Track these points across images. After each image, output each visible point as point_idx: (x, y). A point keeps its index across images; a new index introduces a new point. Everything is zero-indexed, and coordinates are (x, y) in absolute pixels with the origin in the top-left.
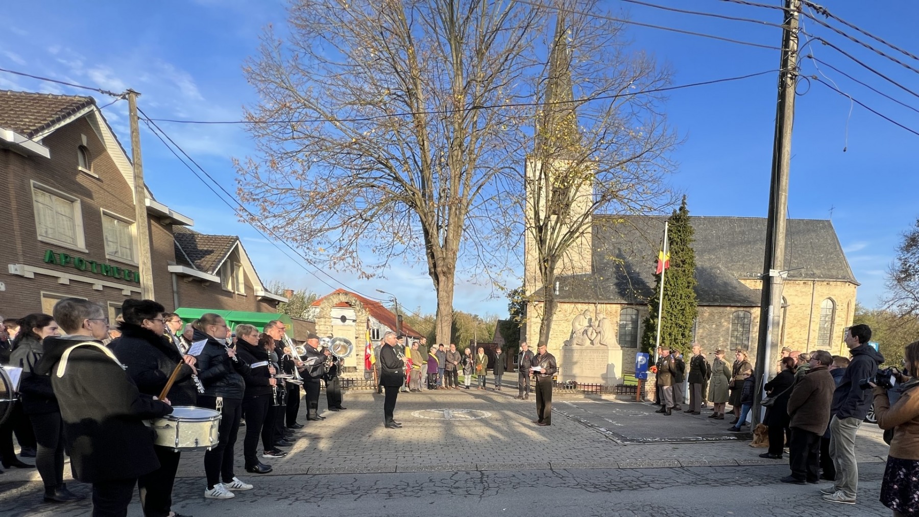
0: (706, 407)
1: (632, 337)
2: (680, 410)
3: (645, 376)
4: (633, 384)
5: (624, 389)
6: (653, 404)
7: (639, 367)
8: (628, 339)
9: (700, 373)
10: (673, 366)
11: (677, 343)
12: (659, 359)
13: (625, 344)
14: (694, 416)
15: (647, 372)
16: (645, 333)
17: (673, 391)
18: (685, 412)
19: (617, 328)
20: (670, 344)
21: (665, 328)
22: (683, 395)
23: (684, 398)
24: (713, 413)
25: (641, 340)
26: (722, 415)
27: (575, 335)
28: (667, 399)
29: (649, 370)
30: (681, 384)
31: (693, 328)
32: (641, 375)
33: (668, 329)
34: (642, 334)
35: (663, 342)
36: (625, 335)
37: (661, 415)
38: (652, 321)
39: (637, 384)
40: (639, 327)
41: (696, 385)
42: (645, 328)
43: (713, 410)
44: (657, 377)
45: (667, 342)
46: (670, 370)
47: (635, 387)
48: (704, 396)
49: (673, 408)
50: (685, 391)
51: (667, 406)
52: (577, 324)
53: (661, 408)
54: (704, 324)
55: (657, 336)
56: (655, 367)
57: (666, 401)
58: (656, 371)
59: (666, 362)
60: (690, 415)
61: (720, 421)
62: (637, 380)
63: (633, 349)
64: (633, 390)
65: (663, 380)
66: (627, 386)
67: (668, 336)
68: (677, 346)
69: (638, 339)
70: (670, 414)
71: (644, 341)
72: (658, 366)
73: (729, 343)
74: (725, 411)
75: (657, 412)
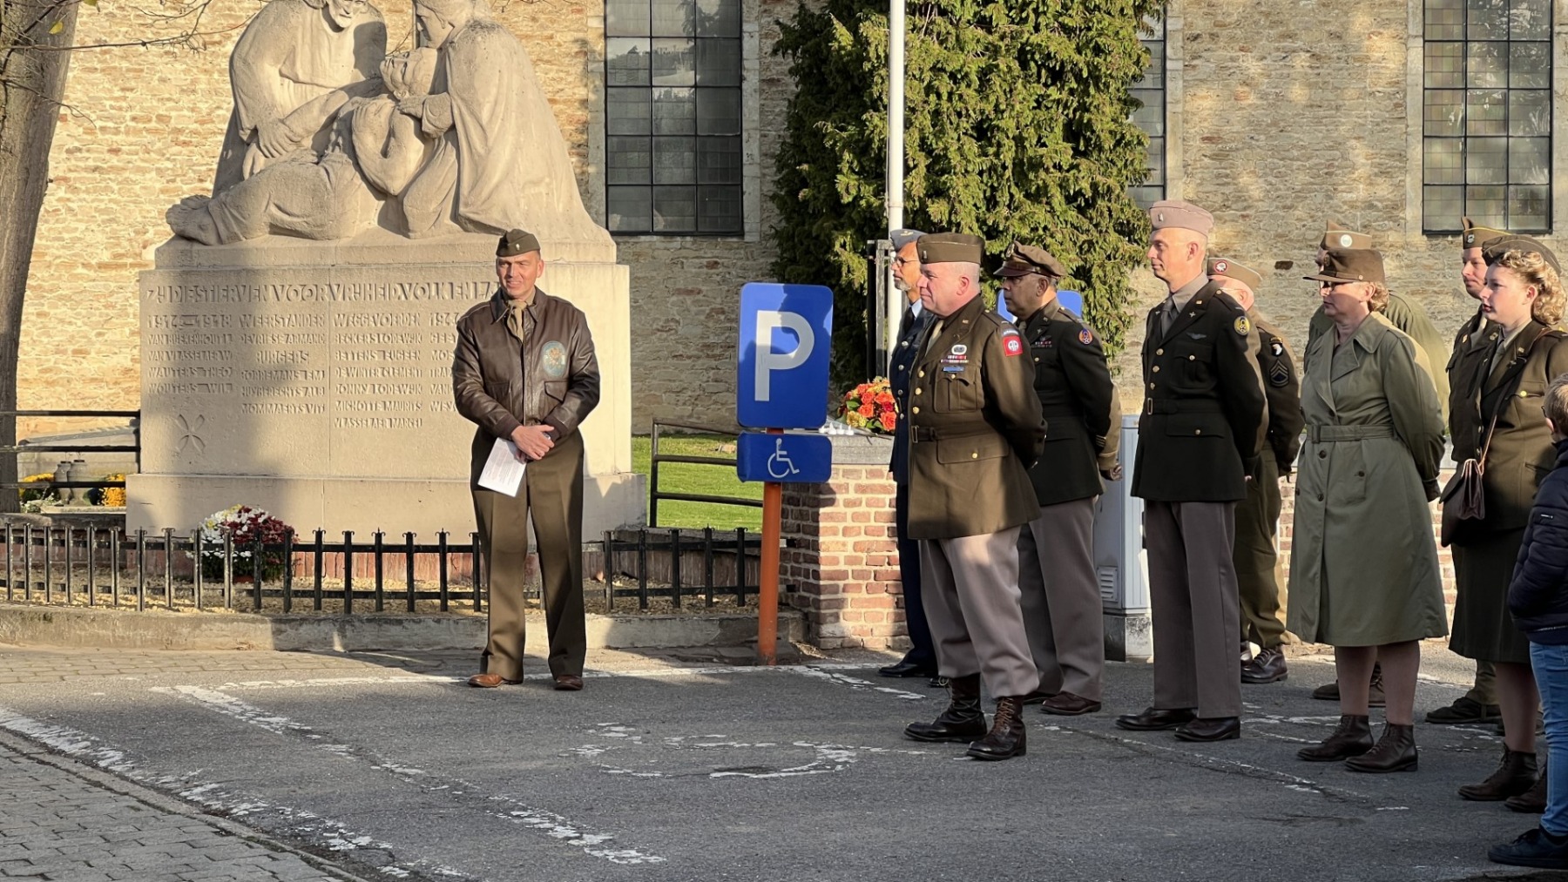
0: (1281, 672)
1: (700, 155)
2: (1094, 706)
3: (817, 458)
4: (725, 521)
5: (659, 565)
6: (886, 673)
7: (762, 393)
8: (675, 168)
9: (1220, 425)
10: (1012, 380)
11: (1038, 195)
12: (909, 323)
13: (655, 206)
14: (1198, 752)
15: (830, 429)
16: (799, 122)
17: (1032, 572)
18: (1125, 724)
19: (582, 92)
20: (991, 202)
21: (945, 85)
22: (1106, 593)
23: (1117, 613)
24: (1331, 717)
25: (772, 173)
26: (1399, 733)
27: (255, 160)
28: (988, 637)
29: (840, 413)
30: (1084, 510)
31: (1148, 82)
32: (779, 454)
33: (970, 94)
34: (779, 129)
35: (937, 192)
36: (651, 140)
37: (951, 758)
38: (843, 36)
39: (752, 521)
40: (751, 82)
41: (1191, 513)
42: (792, 86)
43: (1328, 694)
44: (899, 467)
45: (967, 190)
46: (994, 415)
47: (742, 547)
48: (1256, 596)
49: (1034, 697)
50: (1116, 564)
51: (993, 688)
52: (269, 71)
53: (943, 700)
54: (1222, 53)
55: (884, 143)
56: (880, 386)
57: (983, 650)
58: (889, 420)
59: (959, 350)
60: (1161, 743)
61: (1385, 780)
62: (756, 490)
63: (711, 250)
64: (727, 571)
65: (947, 492)
66: (677, 544)
67: (972, 146)
68: (1040, 214)
69: (750, 171)
70: (1019, 749)
71: (791, 182)
72: (901, 384)
73: (1412, 183)
74: (1424, 704)
75: (918, 735)
